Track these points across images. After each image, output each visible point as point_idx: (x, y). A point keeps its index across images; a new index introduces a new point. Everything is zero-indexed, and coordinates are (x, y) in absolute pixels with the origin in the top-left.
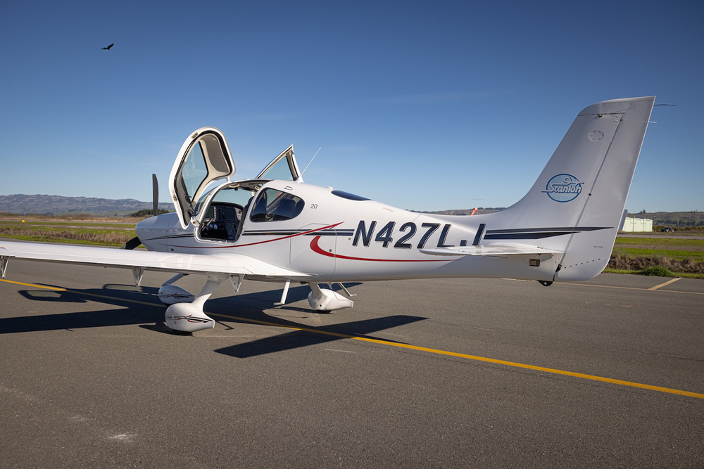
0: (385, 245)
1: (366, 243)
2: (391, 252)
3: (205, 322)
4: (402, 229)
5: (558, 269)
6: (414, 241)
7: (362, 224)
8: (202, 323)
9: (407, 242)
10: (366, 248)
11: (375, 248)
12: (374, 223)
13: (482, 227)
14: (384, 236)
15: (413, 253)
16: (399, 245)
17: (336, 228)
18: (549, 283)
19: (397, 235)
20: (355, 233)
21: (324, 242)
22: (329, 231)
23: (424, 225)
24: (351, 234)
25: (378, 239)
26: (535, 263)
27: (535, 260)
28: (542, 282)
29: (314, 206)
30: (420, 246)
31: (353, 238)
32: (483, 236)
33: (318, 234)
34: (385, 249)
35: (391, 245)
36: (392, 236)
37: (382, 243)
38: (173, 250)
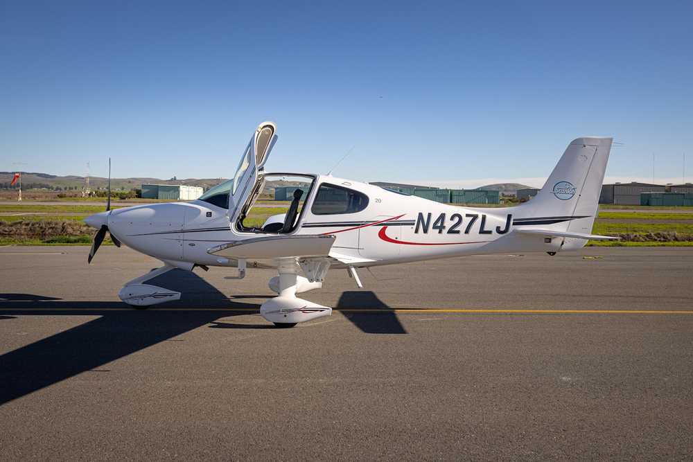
0: (440, 232)
1: (425, 231)
2: (445, 237)
3: (321, 311)
4: (452, 218)
5: (563, 244)
6: (462, 228)
7: (421, 215)
8: (318, 312)
9: (456, 229)
10: (425, 234)
11: (433, 235)
12: (430, 215)
13: (509, 217)
14: (439, 225)
15: (461, 237)
16: (450, 231)
17: (400, 219)
18: (554, 253)
19: (448, 224)
20: (416, 223)
21: (391, 232)
22: (396, 222)
23: (467, 215)
24: (413, 224)
25: (435, 227)
26: (548, 240)
27: (548, 238)
28: (549, 253)
29: (378, 201)
30: (467, 232)
31: (415, 227)
32: (512, 222)
33: (385, 225)
34: (440, 235)
35: (445, 231)
36: (445, 225)
37: (438, 230)
38: (193, 245)
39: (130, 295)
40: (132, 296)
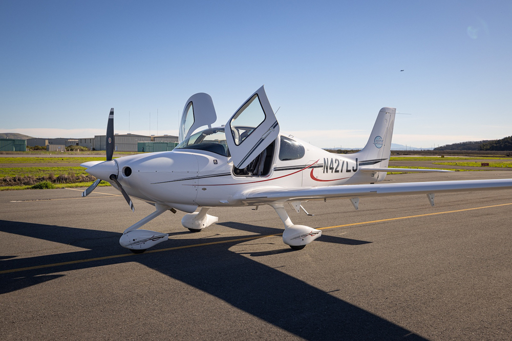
0: (332, 172)
1: (327, 171)
3: (317, 234)
4: (336, 162)
5: (378, 177)
7: (325, 160)
9: (338, 169)
12: (328, 160)
13: (357, 160)
16: (336, 171)
17: (318, 163)
20: (323, 166)
25: (330, 168)
27: (373, 174)
30: (341, 171)
32: (358, 164)
33: (312, 167)
36: (333, 166)
38: (204, 189)
39: (134, 240)
40: (136, 241)
